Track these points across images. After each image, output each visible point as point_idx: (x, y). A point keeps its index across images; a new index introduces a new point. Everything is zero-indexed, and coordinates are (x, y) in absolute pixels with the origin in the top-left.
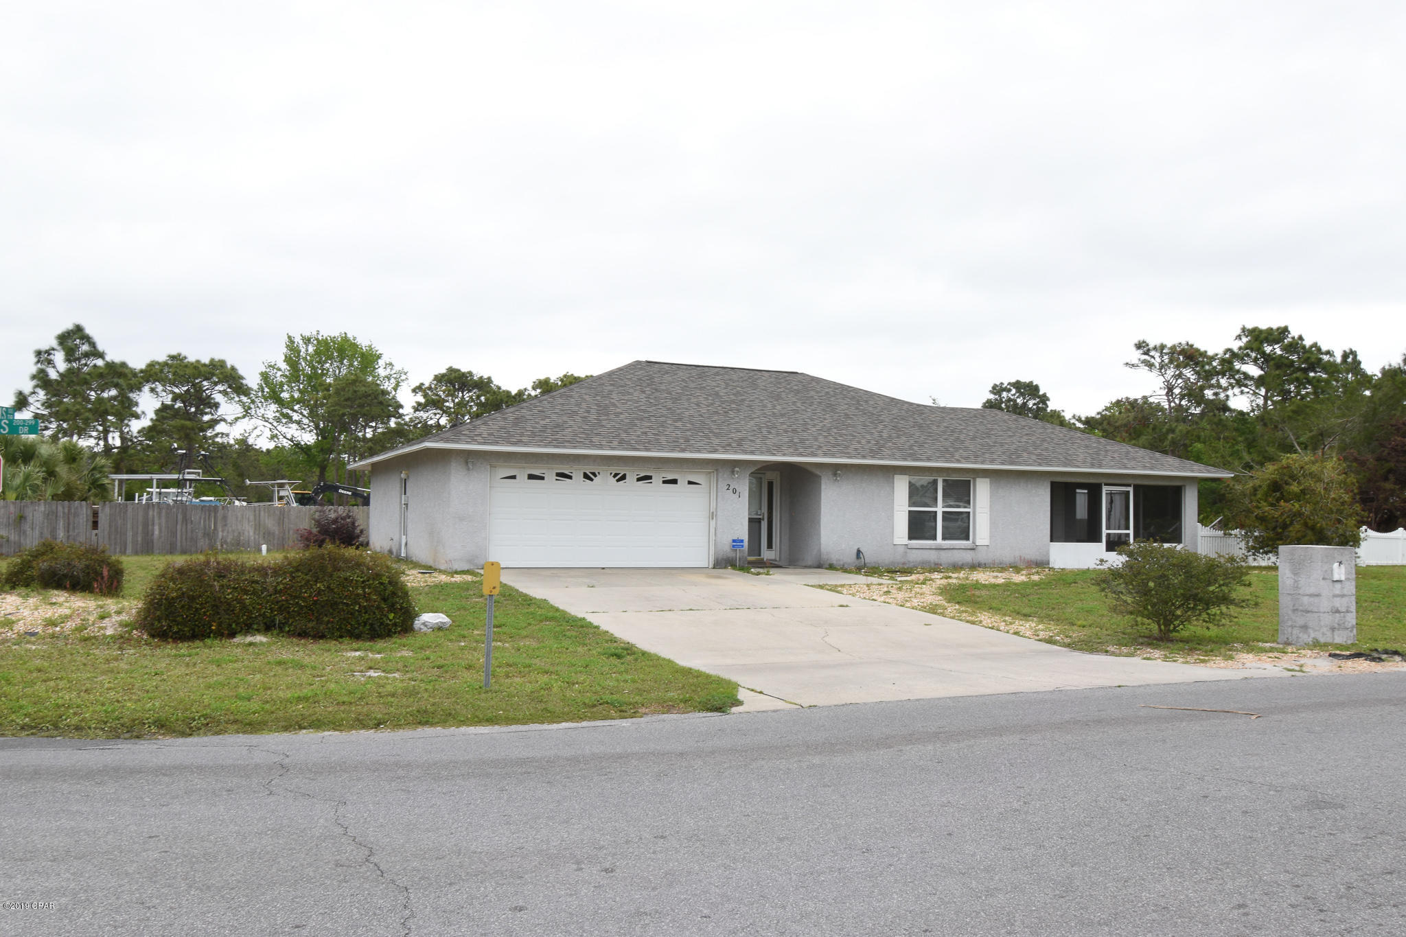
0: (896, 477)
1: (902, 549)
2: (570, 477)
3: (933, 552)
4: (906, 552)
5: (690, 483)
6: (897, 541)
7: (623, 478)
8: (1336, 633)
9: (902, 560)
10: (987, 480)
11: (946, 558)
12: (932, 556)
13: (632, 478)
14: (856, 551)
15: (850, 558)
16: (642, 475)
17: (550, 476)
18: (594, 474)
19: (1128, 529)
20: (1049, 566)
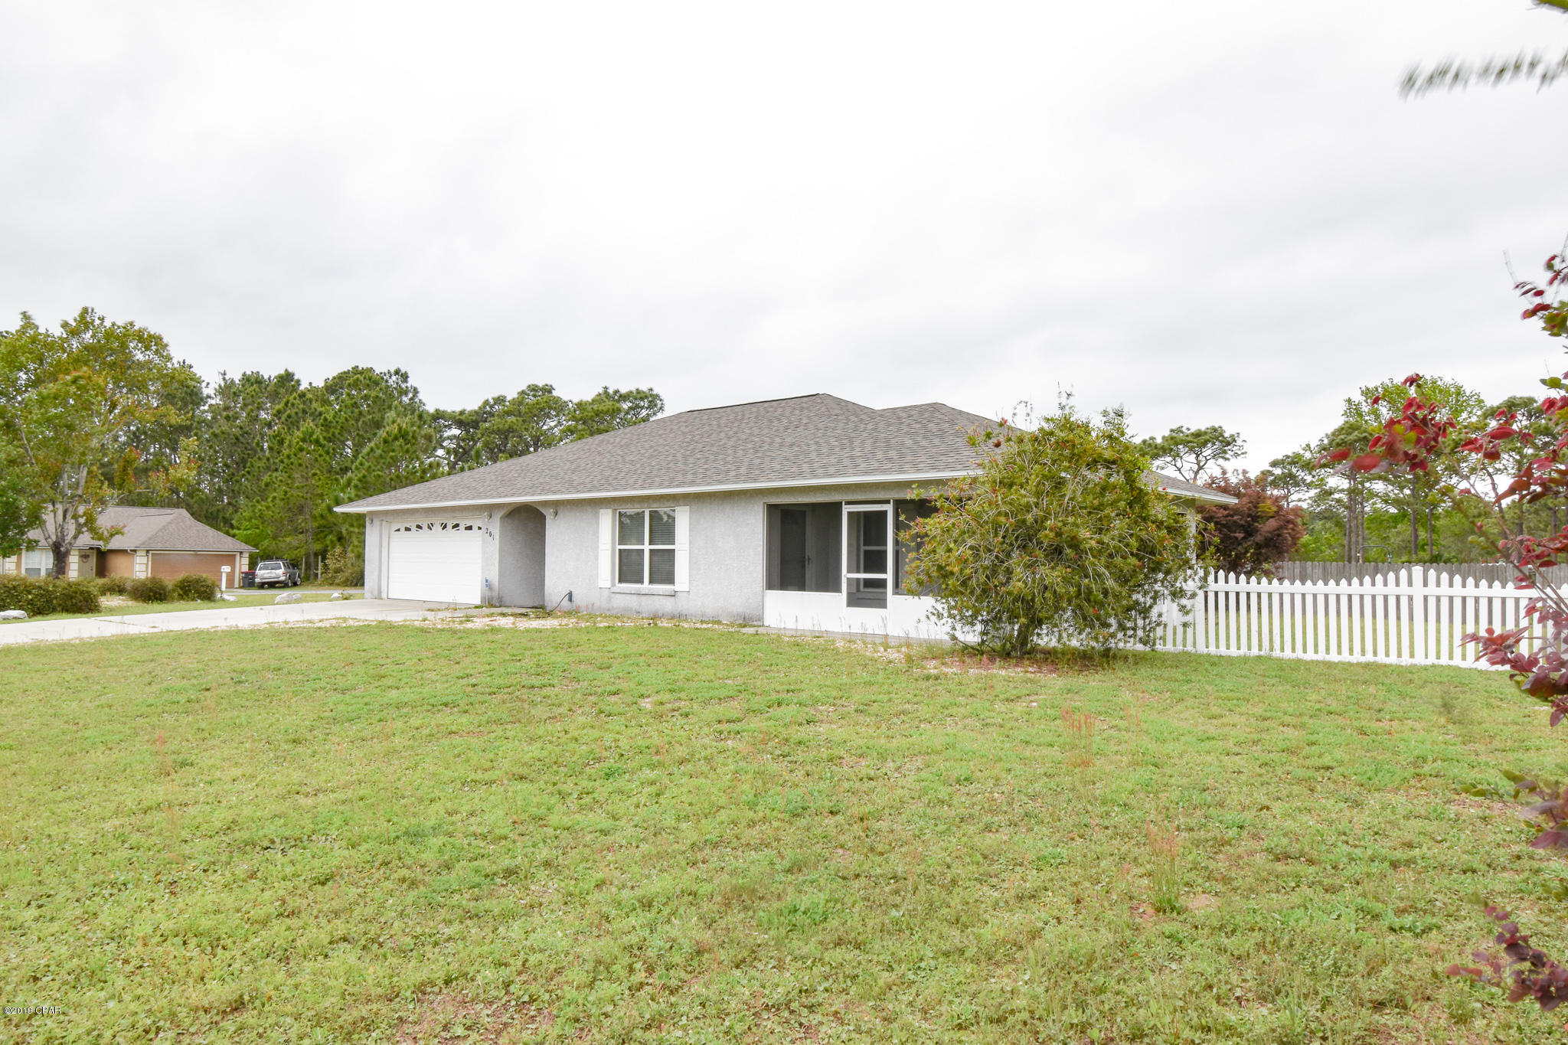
0: (602, 511)
1: (610, 593)
2: (422, 528)
3: (635, 597)
4: (612, 597)
6: (601, 584)
9: (607, 606)
11: (648, 605)
12: (637, 603)
14: (568, 593)
15: (564, 601)
17: (414, 528)
18: (432, 525)
19: (884, 571)
20: (760, 623)
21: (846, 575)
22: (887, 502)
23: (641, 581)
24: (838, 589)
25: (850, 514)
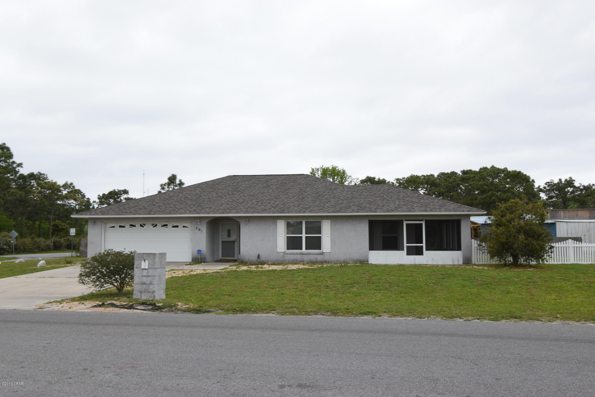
0: (278, 221)
1: (282, 254)
2: (135, 226)
3: (299, 255)
4: (284, 256)
5: (184, 227)
6: (279, 250)
7: (156, 225)
8: (143, 294)
9: (282, 259)
10: (329, 221)
11: (306, 258)
12: (299, 257)
13: (159, 225)
14: (257, 255)
15: (254, 258)
16: (164, 224)
17: (127, 226)
18: (144, 225)
19: (422, 243)
20: (367, 263)
21: (405, 244)
22: (423, 220)
23: (301, 249)
24: (403, 250)
25: (407, 224)
